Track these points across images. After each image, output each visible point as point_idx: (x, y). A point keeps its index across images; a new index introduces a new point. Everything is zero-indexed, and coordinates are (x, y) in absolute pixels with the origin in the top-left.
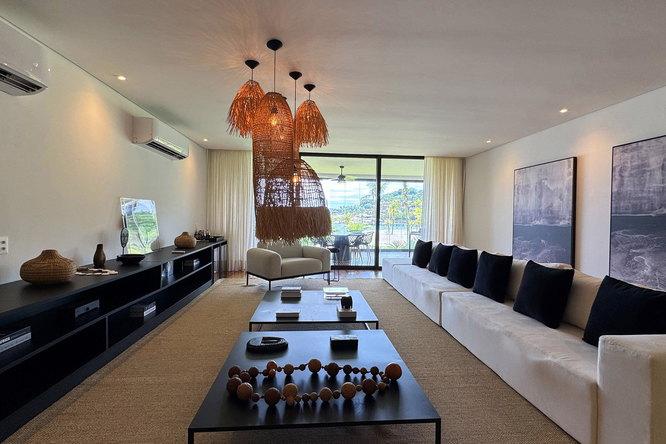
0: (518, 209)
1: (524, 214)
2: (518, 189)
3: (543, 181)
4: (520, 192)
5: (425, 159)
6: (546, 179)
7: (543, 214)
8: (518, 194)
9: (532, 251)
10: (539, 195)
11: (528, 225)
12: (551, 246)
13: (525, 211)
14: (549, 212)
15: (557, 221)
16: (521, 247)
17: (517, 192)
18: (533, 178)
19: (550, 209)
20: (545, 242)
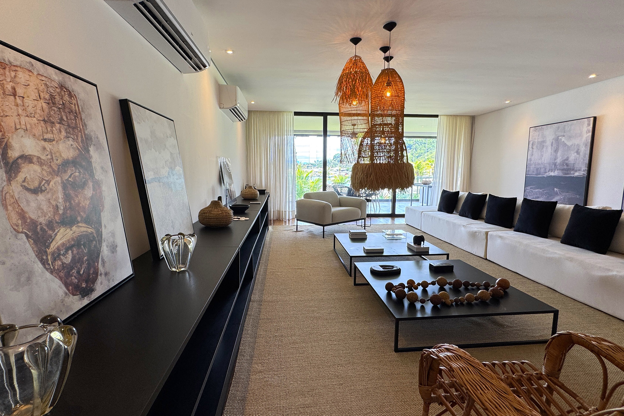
0: (532, 162)
1: (539, 166)
2: (532, 145)
3: (560, 138)
4: (535, 147)
5: (439, 117)
6: (564, 136)
7: (558, 166)
8: (533, 148)
9: (545, 198)
10: (555, 149)
11: (541, 176)
12: (564, 194)
13: (539, 164)
14: (565, 164)
15: (572, 172)
16: (532, 195)
17: (532, 147)
18: (549, 134)
19: (565, 162)
20: (559, 191)
